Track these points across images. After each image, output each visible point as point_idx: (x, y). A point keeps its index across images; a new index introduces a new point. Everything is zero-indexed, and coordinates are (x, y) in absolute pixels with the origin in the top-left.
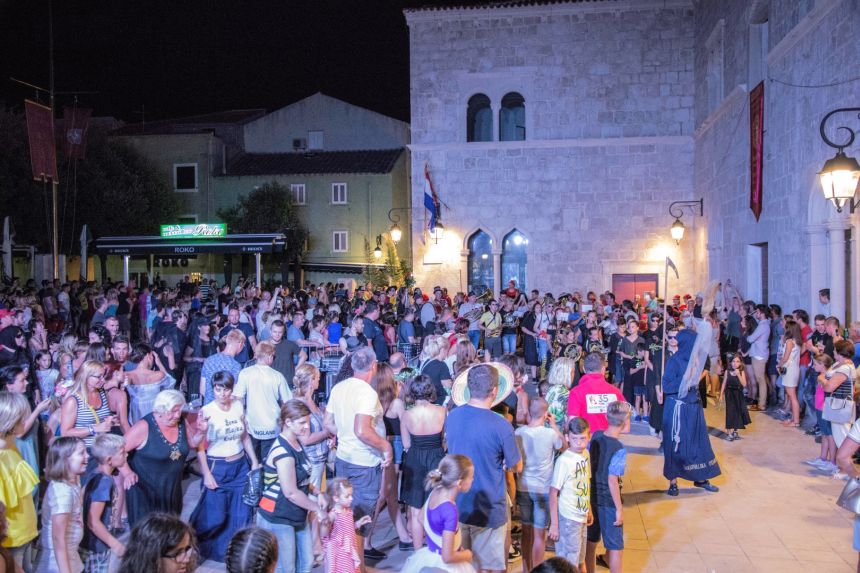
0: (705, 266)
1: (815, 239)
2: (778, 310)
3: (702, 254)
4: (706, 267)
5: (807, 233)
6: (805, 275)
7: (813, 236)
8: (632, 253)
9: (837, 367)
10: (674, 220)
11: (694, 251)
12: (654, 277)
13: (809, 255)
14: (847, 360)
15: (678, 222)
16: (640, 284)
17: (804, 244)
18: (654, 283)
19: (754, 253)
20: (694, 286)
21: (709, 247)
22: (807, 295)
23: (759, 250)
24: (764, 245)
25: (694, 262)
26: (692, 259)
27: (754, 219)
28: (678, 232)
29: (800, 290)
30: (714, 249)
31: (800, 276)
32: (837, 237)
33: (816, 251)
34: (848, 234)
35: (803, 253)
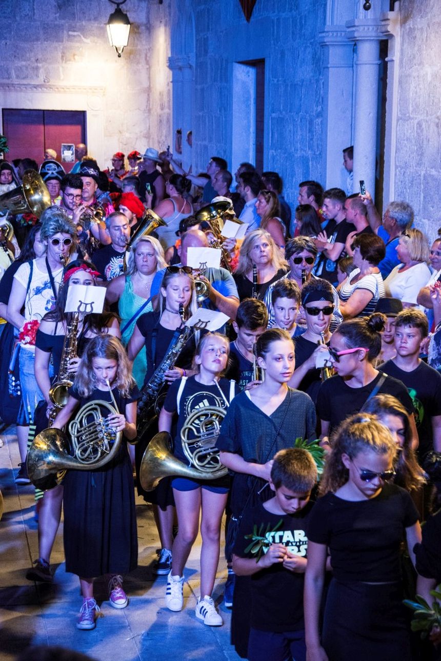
0: (165, 99)
1: (335, 56)
2: (276, 181)
3: (162, 77)
4: (167, 99)
5: (324, 45)
6: (319, 120)
7: (332, 51)
8: (37, 68)
9: (356, 279)
10: (111, 9)
11: (149, 69)
12: (78, 118)
13: (326, 84)
14: (372, 269)
15: (119, 15)
16: (53, 129)
17: (320, 66)
18: (78, 128)
19: (243, 77)
20: (148, 136)
21: (172, 64)
22: (321, 156)
23: (252, 71)
24: (258, 64)
25: (149, 90)
26: (146, 85)
27: (244, 18)
28: (119, 32)
29: (311, 148)
30: (180, 69)
31: (311, 123)
32: (368, 53)
33: (336, 78)
34: (384, 47)
35: (317, 81)
